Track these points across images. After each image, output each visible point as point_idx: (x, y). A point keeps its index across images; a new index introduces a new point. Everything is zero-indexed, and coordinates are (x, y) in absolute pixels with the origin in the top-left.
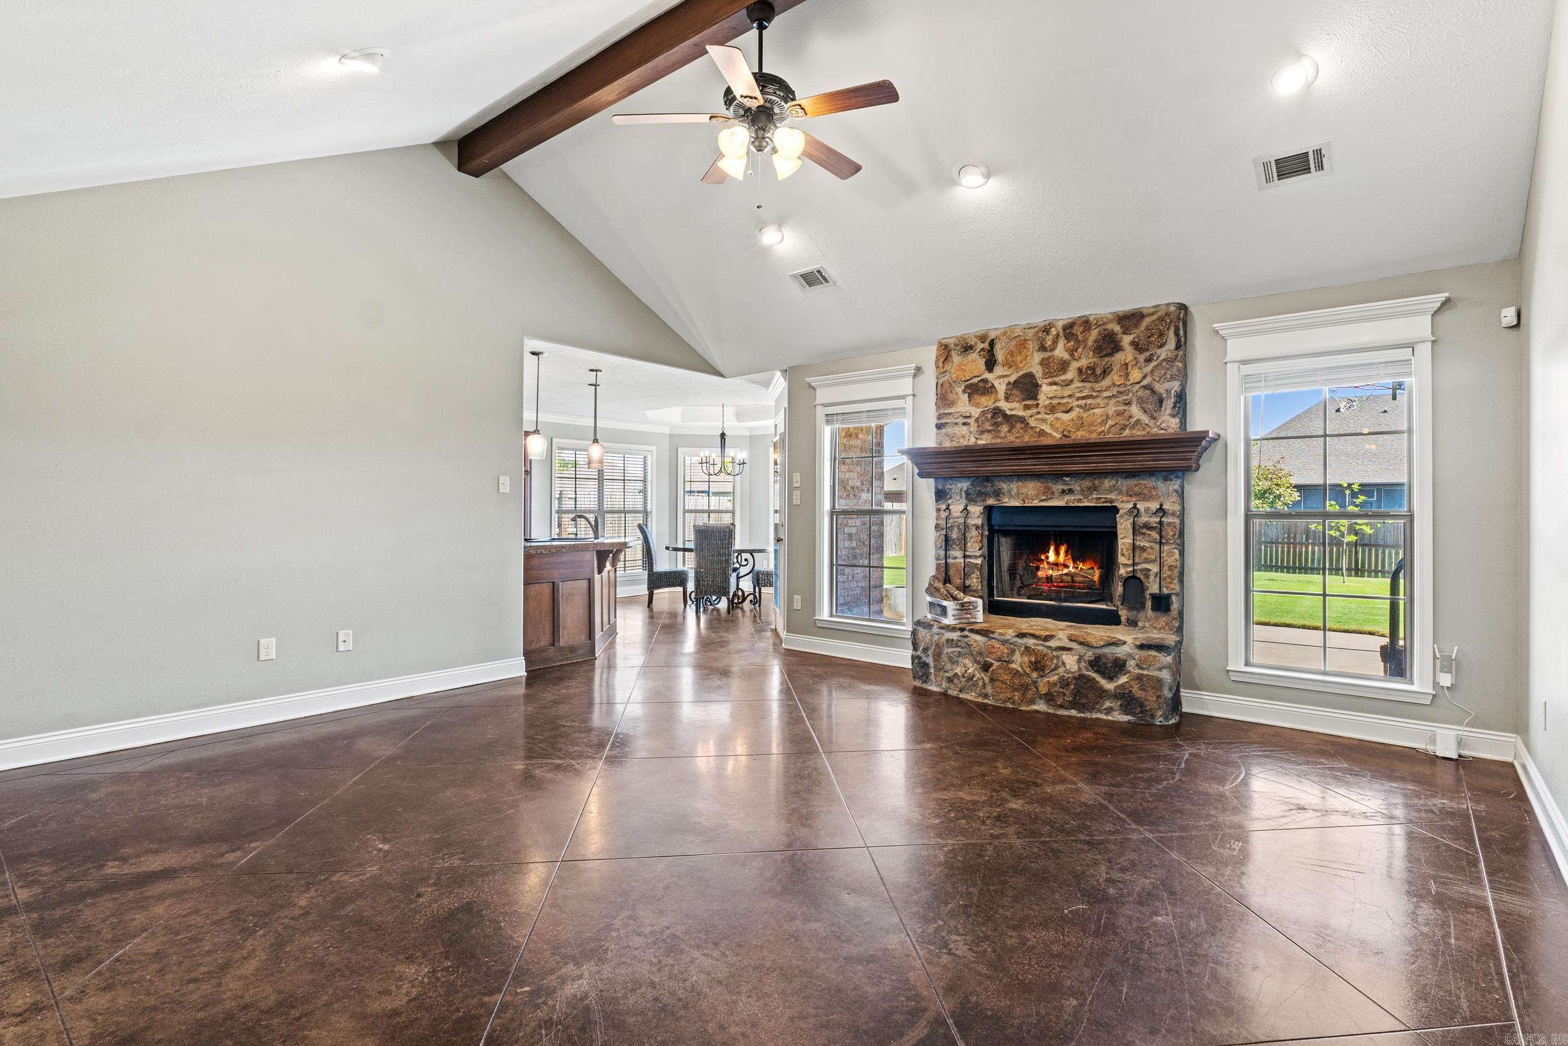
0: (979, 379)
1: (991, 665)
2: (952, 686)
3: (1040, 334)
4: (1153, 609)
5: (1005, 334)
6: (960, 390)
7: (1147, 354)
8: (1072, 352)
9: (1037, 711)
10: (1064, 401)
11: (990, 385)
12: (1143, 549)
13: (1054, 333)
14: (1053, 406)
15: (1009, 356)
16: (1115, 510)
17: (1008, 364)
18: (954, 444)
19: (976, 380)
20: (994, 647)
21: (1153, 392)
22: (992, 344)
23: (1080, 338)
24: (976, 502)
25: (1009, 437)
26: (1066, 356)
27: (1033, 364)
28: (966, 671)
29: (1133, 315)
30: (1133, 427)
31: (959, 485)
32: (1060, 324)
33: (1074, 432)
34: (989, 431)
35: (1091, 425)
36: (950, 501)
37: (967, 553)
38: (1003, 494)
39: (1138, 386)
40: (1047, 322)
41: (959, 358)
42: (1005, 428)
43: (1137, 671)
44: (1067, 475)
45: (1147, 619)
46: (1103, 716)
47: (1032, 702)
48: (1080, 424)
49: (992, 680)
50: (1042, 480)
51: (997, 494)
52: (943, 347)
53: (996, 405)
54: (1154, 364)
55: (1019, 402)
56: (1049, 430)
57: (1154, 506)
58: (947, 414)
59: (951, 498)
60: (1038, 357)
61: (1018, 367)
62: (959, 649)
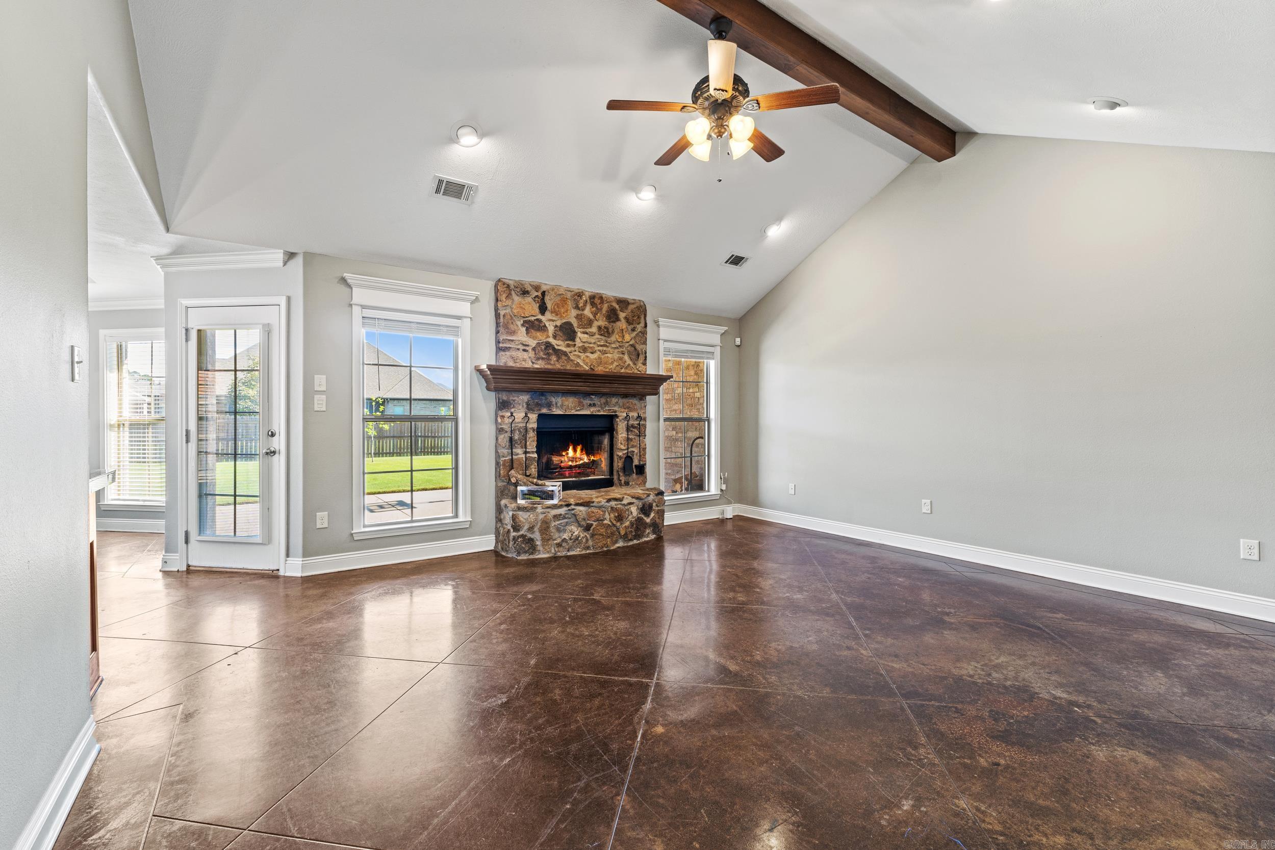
0: (535, 318)
1: (592, 525)
2: (561, 549)
3: (576, 297)
4: (636, 474)
5: (553, 290)
6: (520, 323)
7: (633, 326)
8: (595, 314)
9: (619, 547)
10: (591, 345)
11: (543, 324)
12: (631, 440)
13: (584, 299)
14: (586, 348)
15: (556, 307)
16: (617, 416)
17: (555, 312)
18: (518, 365)
19: (533, 318)
20: (593, 512)
21: (635, 349)
22: (544, 293)
23: (599, 307)
24: (534, 411)
25: (555, 364)
26: (591, 317)
27: (571, 316)
28: (572, 535)
29: (624, 301)
30: (626, 368)
31: (521, 397)
32: (587, 294)
33: (597, 367)
34: (543, 359)
35: (606, 363)
36: (513, 410)
37: (527, 450)
38: (553, 405)
39: (627, 344)
40: (580, 291)
41: (518, 298)
42: (554, 358)
43: (657, 508)
44: (592, 394)
45: (634, 480)
46: (646, 539)
47: (616, 542)
48: (600, 362)
49: (592, 536)
50: (577, 397)
51: (549, 405)
52: (506, 286)
53: (547, 340)
54: (635, 333)
55: (563, 341)
56: (582, 364)
57: (635, 415)
58: (509, 340)
59: (514, 407)
60: (574, 313)
61: (561, 316)
62: (566, 520)
